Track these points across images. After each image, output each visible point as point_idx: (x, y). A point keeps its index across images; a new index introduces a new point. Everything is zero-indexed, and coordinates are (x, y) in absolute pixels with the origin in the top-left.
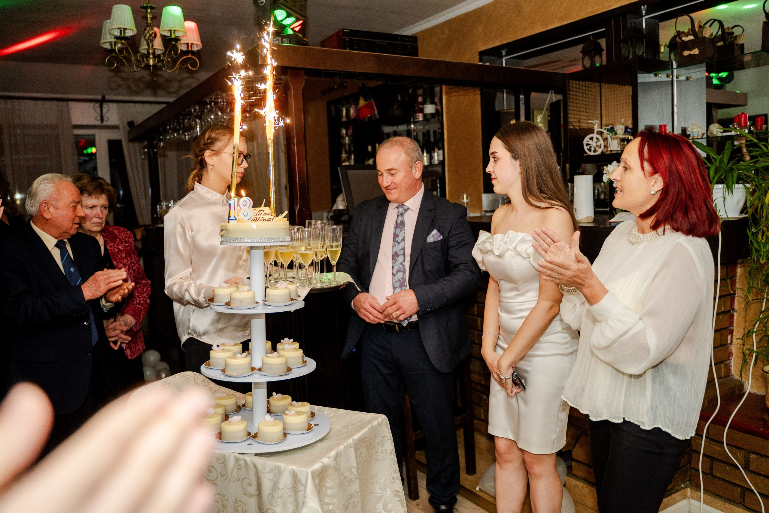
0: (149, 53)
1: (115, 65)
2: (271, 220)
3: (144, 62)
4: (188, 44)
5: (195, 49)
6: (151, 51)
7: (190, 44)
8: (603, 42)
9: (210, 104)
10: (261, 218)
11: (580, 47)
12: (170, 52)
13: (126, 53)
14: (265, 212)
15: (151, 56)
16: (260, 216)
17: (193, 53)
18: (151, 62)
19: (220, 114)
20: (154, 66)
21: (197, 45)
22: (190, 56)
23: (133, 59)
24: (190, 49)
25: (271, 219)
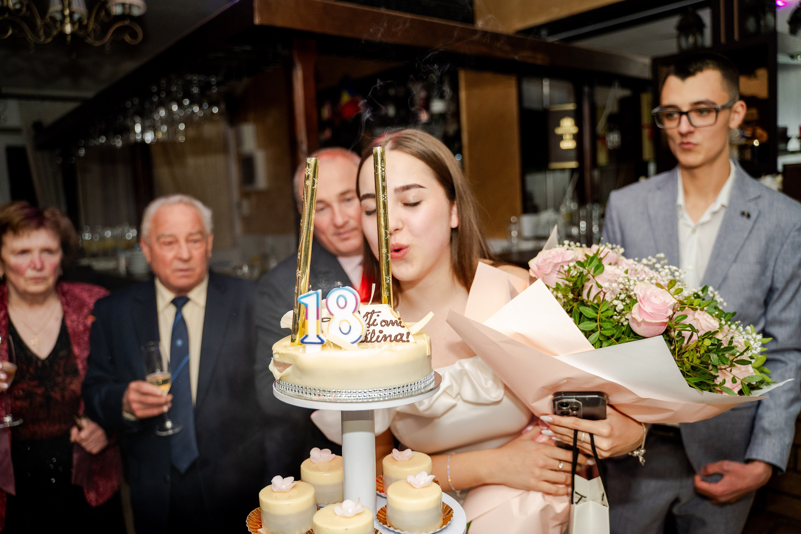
0: (64, 17)
1: (10, 32)
2: (404, 338)
3: (56, 28)
4: (123, 5)
5: (136, 12)
6: (67, 12)
7: (127, 6)
8: (706, 15)
9: (158, 93)
10: (377, 333)
11: (674, 21)
12: (98, 14)
13: (27, 10)
14: (382, 317)
15: (68, 20)
16: (372, 328)
17: (133, 18)
18: (68, 29)
19: (175, 108)
20: (73, 34)
21: (138, 7)
22: (127, 22)
23: (39, 22)
24: (127, 11)
25: (402, 335)
